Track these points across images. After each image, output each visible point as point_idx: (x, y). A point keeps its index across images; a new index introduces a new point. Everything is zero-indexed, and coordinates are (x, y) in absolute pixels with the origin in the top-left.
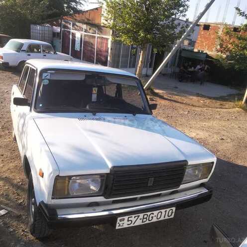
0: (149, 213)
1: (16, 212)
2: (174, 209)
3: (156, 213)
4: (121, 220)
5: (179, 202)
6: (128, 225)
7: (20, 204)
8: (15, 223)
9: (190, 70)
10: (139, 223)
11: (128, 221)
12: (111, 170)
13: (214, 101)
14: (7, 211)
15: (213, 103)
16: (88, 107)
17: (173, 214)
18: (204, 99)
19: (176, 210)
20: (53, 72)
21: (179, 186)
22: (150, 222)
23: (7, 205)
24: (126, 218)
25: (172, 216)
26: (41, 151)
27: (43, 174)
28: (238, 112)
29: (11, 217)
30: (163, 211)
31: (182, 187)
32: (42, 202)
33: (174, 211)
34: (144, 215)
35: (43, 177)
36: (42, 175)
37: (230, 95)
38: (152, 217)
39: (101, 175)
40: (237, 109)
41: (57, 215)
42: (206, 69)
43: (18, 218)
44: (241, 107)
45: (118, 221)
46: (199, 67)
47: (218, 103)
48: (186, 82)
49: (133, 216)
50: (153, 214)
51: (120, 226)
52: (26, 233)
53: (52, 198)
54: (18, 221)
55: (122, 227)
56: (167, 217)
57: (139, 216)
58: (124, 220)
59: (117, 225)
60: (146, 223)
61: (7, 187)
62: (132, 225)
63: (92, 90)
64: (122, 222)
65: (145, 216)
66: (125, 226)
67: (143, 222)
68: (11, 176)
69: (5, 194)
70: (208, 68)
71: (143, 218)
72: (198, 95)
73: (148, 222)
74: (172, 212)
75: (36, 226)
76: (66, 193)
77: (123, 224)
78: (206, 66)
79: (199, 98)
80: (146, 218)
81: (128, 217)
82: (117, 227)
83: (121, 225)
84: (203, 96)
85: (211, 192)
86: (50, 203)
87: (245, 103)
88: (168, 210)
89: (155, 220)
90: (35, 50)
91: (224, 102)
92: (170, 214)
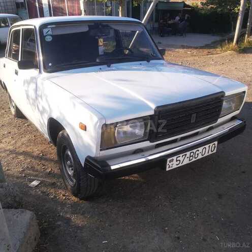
0: (194, 151)
1: (49, 180)
2: (216, 143)
3: (200, 149)
4: (170, 162)
5: (219, 136)
6: (177, 165)
7: (50, 173)
8: (52, 191)
9: (170, 22)
10: (186, 161)
11: (177, 161)
12: (155, 111)
13: (201, 50)
14: (40, 182)
15: (200, 52)
16: (98, 61)
17: (216, 149)
18: (190, 50)
19: (218, 144)
20: (54, 26)
21: (217, 120)
22: (195, 159)
23: (36, 176)
24: (175, 158)
25: (215, 151)
26: (74, 105)
27: (86, 127)
28: (231, 55)
29: (45, 185)
30: (207, 146)
31: (220, 120)
32: (89, 157)
33: (216, 145)
34: (190, 153)
35: (85, 130)
36: (84, 128)
37: (214, 43)
38: (198, 154)
39: (144, 119)
40: (229, 52)
41: (109, 166)
42: (186, 18)
43: (53, 185)
44: (232, 50)
45: (168, 163)
46: (178, 18)
47: (206, 51)
48: (168, 36)
49: (181, 155)
50: (198, 151)
51: (169, 167)
52: (67, 197)
53: (101, 150)
54: (54, 188)
55: (172, 168)
56: (210, 153)
57: (186, 155)
58: (173, 160)
59: (168, 166)
60: (192, 161)
61: (29, 160)
62: (180, 165)
63: (98, 42)
64: (172, 163)
65: (192, 154)
66: (175, 166)
67: (190, 160)
68: (28, 149)
69: (30, 167)
70: (188, 17)
71: (190, 156)
72: (183, 47)
73: (194, 160)
74: (215, 147)
75: (81, 185)
76: (113, 142)
77: (172, 164)
78: (187, 15)
79: (185, 49)
80: (192, 156)
81: (176, 157)
82: (167, 169)
83: (171, 166)
84: (188, 47)
85: (245, 122)
86: (98, 156)
87: (236, 44)
88: (211, 145)
89: (200, 157)
90: (3, 25)
91: (211, 50)
92: (213, 149)
